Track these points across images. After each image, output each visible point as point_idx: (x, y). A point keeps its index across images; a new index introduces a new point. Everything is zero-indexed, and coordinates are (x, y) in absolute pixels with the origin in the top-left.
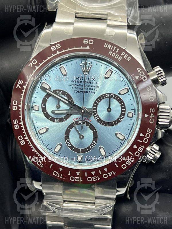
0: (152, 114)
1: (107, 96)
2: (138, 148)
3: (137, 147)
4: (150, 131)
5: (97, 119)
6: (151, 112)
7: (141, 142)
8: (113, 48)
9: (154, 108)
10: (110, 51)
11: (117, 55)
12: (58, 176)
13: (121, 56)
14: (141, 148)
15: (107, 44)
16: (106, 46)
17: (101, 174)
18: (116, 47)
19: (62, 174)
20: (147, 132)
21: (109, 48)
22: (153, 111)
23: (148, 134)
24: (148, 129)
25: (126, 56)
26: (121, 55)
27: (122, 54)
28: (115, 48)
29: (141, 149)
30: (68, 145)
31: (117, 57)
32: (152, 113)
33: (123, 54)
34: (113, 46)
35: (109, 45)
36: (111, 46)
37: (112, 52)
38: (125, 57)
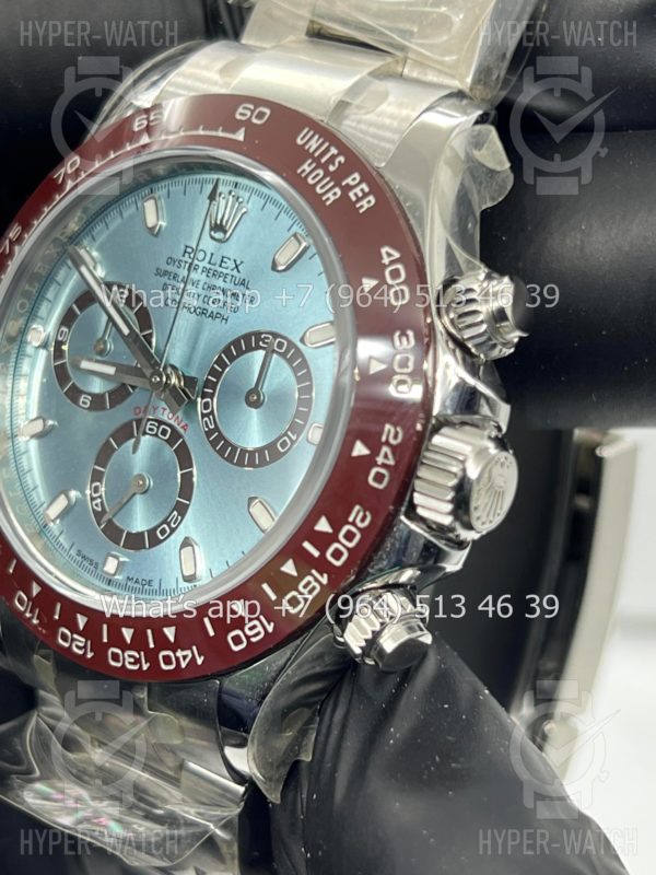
0: (385, 449)
1: (264, 343)
2: (301, 578)
3: (295, 574)
4: (363, 520)
5: (207, 426)
6: (384, 439)
7: (316, 554)
8: (327, 150)
9: (403, 428)
10: (310, 161)
11: (328, 179)
12: (28, 615)
13: (342, 188)
14: (314, 584)
15: (312, 133)
16: (302, 139)
17: (152, 646)
18: (337, 148)
19: (37, 611)
20: (351, 519)
21: (311, 150)
22: (396, 437)
23: (354, 529)
24: (357, 508)
25: (362, 190)
26: (344, 183)
27: (349, 181)
28: (334, 151)
29: (314, 588)
30: (94, 503)
31: (322, 188)
32: (387, 443)
33: (354, 179)
34: (327, 144)
35: (316, 137)
36: (321, 140)
37: (314, 165)
38: (356, 194)
